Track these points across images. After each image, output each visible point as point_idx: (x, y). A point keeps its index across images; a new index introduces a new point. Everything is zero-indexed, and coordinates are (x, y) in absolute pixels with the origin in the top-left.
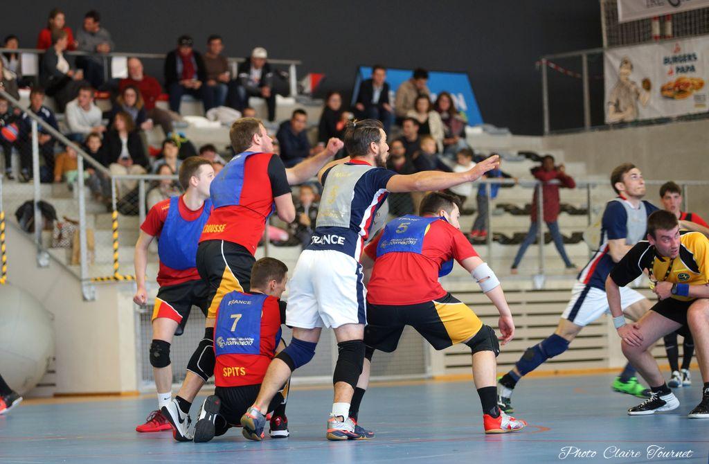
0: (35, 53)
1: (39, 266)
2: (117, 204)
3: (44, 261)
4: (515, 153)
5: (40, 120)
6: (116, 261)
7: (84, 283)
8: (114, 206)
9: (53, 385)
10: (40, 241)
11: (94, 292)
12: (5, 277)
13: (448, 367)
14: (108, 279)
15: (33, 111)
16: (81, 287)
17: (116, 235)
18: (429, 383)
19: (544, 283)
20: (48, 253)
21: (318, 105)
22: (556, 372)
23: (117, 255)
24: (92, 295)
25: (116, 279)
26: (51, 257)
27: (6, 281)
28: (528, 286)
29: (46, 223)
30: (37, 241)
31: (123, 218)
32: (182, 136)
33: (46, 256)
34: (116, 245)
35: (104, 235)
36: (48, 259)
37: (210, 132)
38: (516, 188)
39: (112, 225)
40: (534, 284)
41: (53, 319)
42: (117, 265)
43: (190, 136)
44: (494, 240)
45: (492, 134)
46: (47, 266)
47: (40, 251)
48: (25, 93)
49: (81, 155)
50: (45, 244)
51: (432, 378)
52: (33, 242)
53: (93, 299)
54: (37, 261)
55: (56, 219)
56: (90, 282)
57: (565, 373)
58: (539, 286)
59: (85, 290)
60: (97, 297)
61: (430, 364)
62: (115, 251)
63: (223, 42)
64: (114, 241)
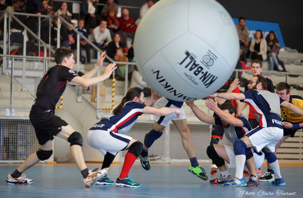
0: (79, 3)
1: (77, 102)
2: (115, 75)
3: (80, 99)
4: (299, 61)
5: (81, 34)
6: (113, 101)
7: (98, 111)
8: (114, 76)
10: (78, 90)
11: (102, 115)
12: (62, 106)
15: (79, 30)
16: (96, 113)
17: (114, 89)
20: (82, 96)
23: (114, 99)
26: (83, 98)
27: (62, 108)
30: (77, 90)
31: (117, 82)
33: (81, 97)
34: (114, 94)
35: (108, 89)
36: (81, 99)
38: (299, 77)
39: (112, 85)
41: (82, 127)
42: (113, 103)
45: (289, 52)
46: (81, 102)
47: (78, 95)
48: (75, 22)
49: (100, 51)
50: (80, 92)
52: (75, 90)
54: (77, 99)
56: (101, 110)
59: (98, 114)
62: (113, 97)
64: (113, 92)
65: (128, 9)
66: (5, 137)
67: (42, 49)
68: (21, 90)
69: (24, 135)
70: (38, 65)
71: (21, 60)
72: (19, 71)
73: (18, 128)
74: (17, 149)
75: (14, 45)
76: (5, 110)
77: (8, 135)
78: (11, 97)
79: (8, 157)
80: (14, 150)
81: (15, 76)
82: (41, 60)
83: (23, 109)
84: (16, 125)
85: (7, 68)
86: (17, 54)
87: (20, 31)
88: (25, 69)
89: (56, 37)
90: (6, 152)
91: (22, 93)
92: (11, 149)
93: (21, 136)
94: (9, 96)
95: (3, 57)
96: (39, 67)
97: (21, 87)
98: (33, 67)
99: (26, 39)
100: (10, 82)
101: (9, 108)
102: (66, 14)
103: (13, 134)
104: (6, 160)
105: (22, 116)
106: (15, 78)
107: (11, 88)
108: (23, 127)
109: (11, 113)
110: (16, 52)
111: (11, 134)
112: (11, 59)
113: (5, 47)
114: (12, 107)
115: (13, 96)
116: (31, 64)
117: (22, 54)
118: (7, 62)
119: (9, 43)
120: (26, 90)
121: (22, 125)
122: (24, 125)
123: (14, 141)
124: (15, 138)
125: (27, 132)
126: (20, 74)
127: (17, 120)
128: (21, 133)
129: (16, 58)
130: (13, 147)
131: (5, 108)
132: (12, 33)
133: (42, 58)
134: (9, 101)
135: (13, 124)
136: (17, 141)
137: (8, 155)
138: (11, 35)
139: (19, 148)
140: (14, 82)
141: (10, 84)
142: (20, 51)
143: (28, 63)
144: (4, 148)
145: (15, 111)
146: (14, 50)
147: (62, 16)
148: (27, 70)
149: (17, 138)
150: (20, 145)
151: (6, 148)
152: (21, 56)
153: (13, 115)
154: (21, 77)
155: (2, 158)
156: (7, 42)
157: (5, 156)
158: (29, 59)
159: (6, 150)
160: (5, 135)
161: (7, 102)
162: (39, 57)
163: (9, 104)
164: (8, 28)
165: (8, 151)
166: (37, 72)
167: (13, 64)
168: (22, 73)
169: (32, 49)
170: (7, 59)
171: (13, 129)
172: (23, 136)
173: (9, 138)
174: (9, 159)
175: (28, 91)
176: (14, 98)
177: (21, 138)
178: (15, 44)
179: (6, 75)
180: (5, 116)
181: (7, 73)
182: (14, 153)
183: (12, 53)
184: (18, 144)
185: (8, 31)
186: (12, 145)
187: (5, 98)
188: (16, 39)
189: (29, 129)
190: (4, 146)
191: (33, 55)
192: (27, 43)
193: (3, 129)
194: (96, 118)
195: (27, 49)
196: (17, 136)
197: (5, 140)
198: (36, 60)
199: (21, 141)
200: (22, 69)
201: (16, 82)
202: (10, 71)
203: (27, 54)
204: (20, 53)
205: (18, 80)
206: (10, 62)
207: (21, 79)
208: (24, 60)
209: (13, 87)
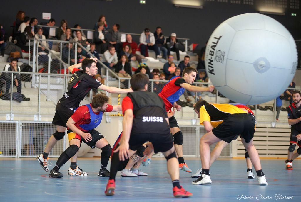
0: (92, 31)
7: (107, 116)
9: (93, 153)
11: (110, 120)
13: (238, 154)
14: (116, 115)
15: (91, 52)
17: (119, 99)
18: (231, 159)
19: (275, 125)
21: (195, 55)
22: (278, 158)
24: (109, 121)
25: (118, 115)
28: (269, 126)
29: (94, 94)
32: (145, 64)
35: (115, 99)
37: (155, 63)
39: (118, 96)
40: (271, 125)
43: (148, 65)
44: (258, 108)
49: (108, 70)
51: (232, 158)
53: (110, 122)
55: (98, 92)
56: (109, 116)
57: (281, 158)
58: (273, 126)
59: (107, 119)
60: (111, 122)
61: (232, 153)
63: (161, 30)
64: (119, 102)
65: (132, 35)
66: (34, 137)
67: (63, 68)
68: (46, 100)
69: (48, 135)
70: (60, 80)
71: (47, 76)
72: (45, 85)
73: (44, 130)
74: (43, 147)
75: (41, 65)
76: (34, 116)
77: (36, 135)
78: (38, 106)
79: (36, 153)
80: (41, 148)
81: (41, 89)
82: (62, 76)
83: (48, 115)
84: (42, 128)
85: (36, 83)
86: (43, 72)
87: (46, 54)
88: (49, 84)
89: (74, 58)
90: (35, 149)
91: (47, 103)
92: (38, 147)
93: (46, 137)
94: (37, 105)
95: (32, 74)
96: (60, 82)
97: (46, 98)
98: (56, 82)
99: (50, 60)
100: (38, 94)
101: (37, 114)
102: (82, 40)
103: (40, 134)
104: (35, 155)
105: (47, 121)
106: (42, 91)
107: (39, 99)
108: (48, 129)
109: (38, 118)
110: (43, 70)
111: (38, 134)
112: (39, 76)
113: (34, 66)
114: (39, 114)
115: (40, 105)
116: (54, 79)
117: (47, 72)
118: (36, 78)
119: (37, 63)
120: (50, 100)
121: (47, 128)
122: (49, 128)
123: (41, 140)
124: (41, 138)
125: (51, 133)
126: (46, 88)
127: (43, 124)
128: (46, 135)
129: (42, 75)
130: (40, 145)
131: (34, 114)
132: (40, 55)
133: (63, 75)
134: (37, 109)
135: (40, 127)
136: (43, 140)
137: (36, 151)
138: (39, 56)
139: (45, 146)
140: (41, 94)
141: (38, 96)
142: (46, 70)
143: (52, 79)
144: (33, 146)
145: (42, 117)
146: (41, 69)
147: (79, 41)
148: (51, 84)
149: (43, 138)
150: (46, 144)
151: (35, 146)
152: (46, 74)
153: (40, 120)
154: (46, 90)
155: (32, 153)
156: (36, 63)
157: (34, 152)
158: (53, 76)
159: (35, 148)
160: (34, 135)
161: (35, 110)
162: (61, 75)
163: (36, 112)
164: (36, 52)
165: (36, 148)
166: (59, 86)
167: (40, 80)
168: (47, 87)
169: (55, 68)
170: (36, 76)
171: (40, 131)
172: (47, 137)
173: (36, 138)
174: (37, 154)
175: (51, 101)
176: (41, 107)
177: (46, 138)
178: (41, 63)
179: (34, 88)
180: (34, 121)
181: (35, 87)
182: (41, 150)
183: (39, 71)
184: (43, 143)
185: (36, 54)
186: (39, 144)
187: (34, 106)
188: (43, 60)
189: (52, 131)
190: (33, 144)
191: (55, 72)
192: (51, 63)
193: (32, 131)
194: (105, 122)
195: (51, 68)
196: (43, 137)
197: (34, 139)
198: (58, 76)
199: (46, 141)
200: (47, 84)
201: (42, 94)
202: (37, 85)
203: (51, 72)
204: (46, 71)
205: (43, 92)
206: (38, 78)
207: (46, 91)
208: (49, 76)
209: (40, 98)
